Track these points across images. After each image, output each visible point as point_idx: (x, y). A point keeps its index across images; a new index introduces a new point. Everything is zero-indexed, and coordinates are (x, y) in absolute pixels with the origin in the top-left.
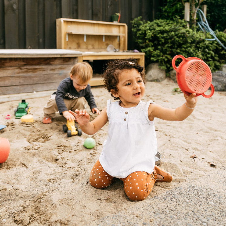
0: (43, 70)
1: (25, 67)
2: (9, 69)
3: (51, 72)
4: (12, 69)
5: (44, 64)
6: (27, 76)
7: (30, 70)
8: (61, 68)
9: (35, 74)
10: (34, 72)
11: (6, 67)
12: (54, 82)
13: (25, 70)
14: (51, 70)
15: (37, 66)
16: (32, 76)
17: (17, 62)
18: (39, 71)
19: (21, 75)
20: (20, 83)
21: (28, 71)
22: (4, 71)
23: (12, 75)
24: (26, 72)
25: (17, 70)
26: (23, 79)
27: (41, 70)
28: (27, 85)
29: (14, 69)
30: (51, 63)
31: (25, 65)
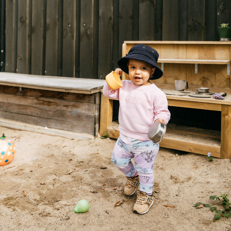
0: (57, 104)
1: (42, 99)
2: (30, 99)
3: (65, 108)
4: (32, 99)
5: (57, 98)
6: (43, 108)
7: (45, 103)
8: (74, 106)
9: (50, 107)
10: (49, 105)
11: (27, 96)
12: (67, 121)
13: (42, 101)
14: (64, 106)
15: (51, 99)
16: (47, 109)
17: (35, 93)
18: (54, 105)
19: (38, 106)
20: (37, 114)
21: (43, 103)
22: (26, 99)
23: (32, 105)
24: (43, 104)
25: (35, 101)
26: (40, 110)
27: (55, 104)
28: (43, 118)
29: (33, 99)
30: (65, 98)
31: (41, 96)
